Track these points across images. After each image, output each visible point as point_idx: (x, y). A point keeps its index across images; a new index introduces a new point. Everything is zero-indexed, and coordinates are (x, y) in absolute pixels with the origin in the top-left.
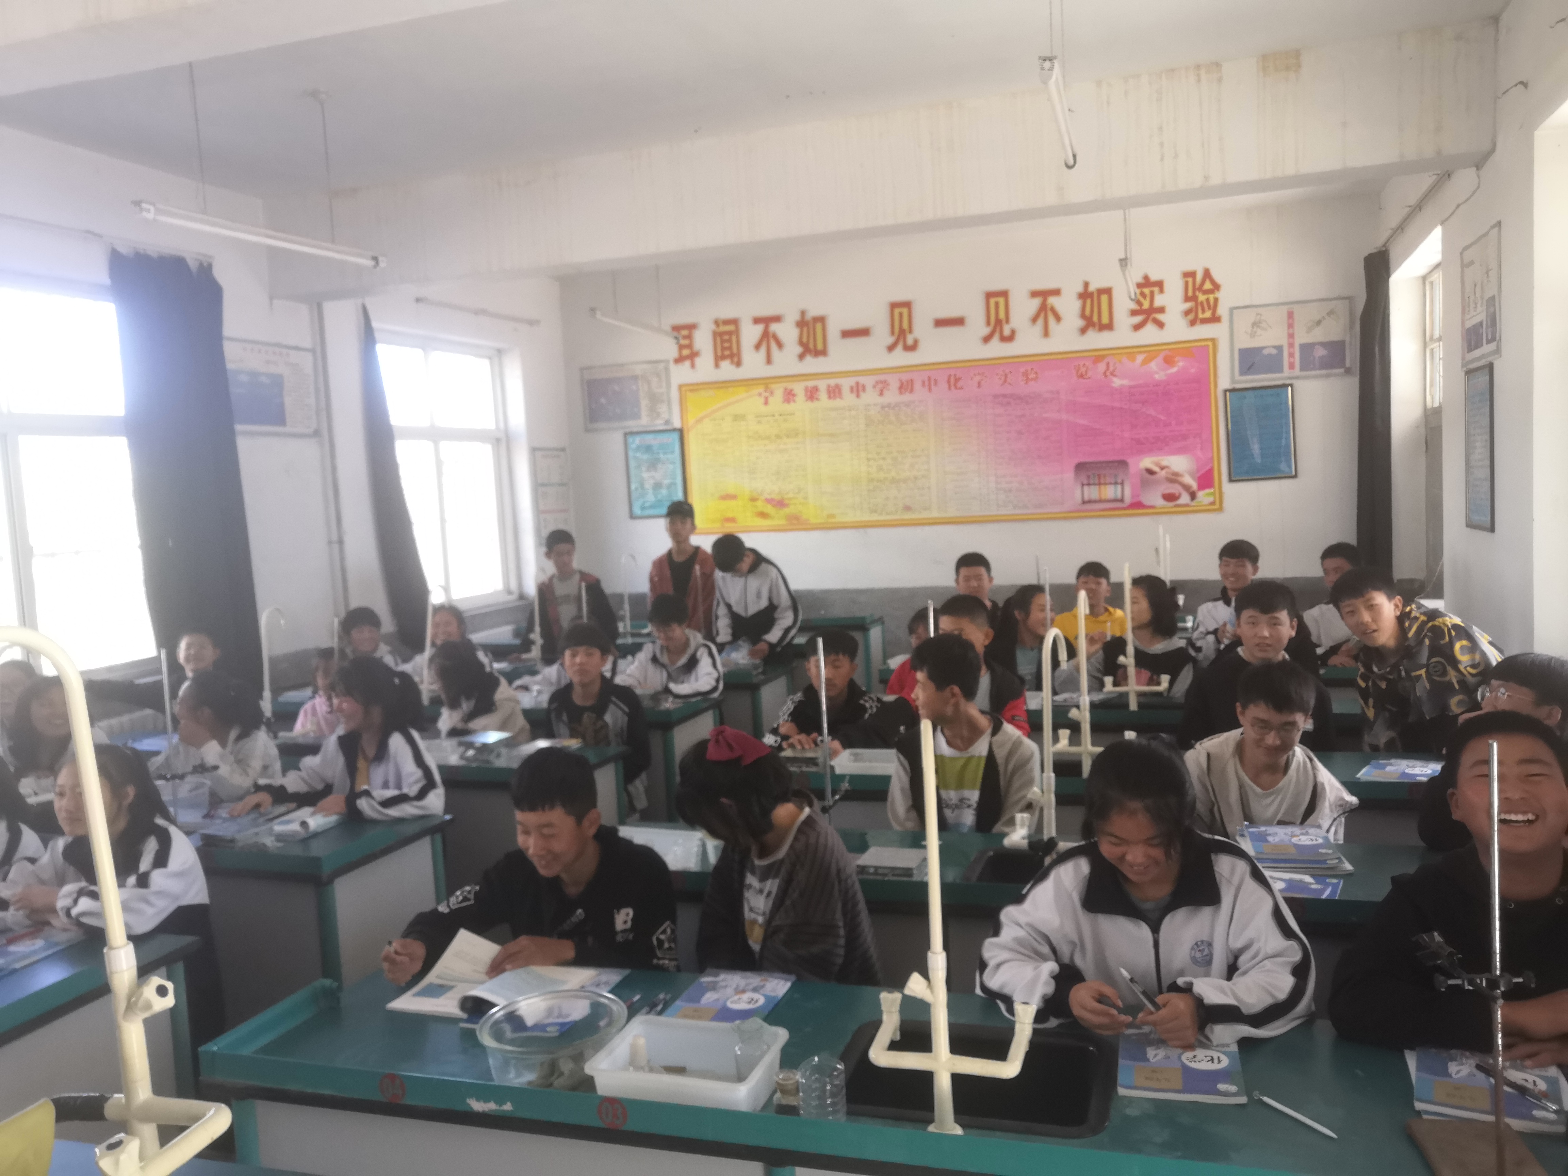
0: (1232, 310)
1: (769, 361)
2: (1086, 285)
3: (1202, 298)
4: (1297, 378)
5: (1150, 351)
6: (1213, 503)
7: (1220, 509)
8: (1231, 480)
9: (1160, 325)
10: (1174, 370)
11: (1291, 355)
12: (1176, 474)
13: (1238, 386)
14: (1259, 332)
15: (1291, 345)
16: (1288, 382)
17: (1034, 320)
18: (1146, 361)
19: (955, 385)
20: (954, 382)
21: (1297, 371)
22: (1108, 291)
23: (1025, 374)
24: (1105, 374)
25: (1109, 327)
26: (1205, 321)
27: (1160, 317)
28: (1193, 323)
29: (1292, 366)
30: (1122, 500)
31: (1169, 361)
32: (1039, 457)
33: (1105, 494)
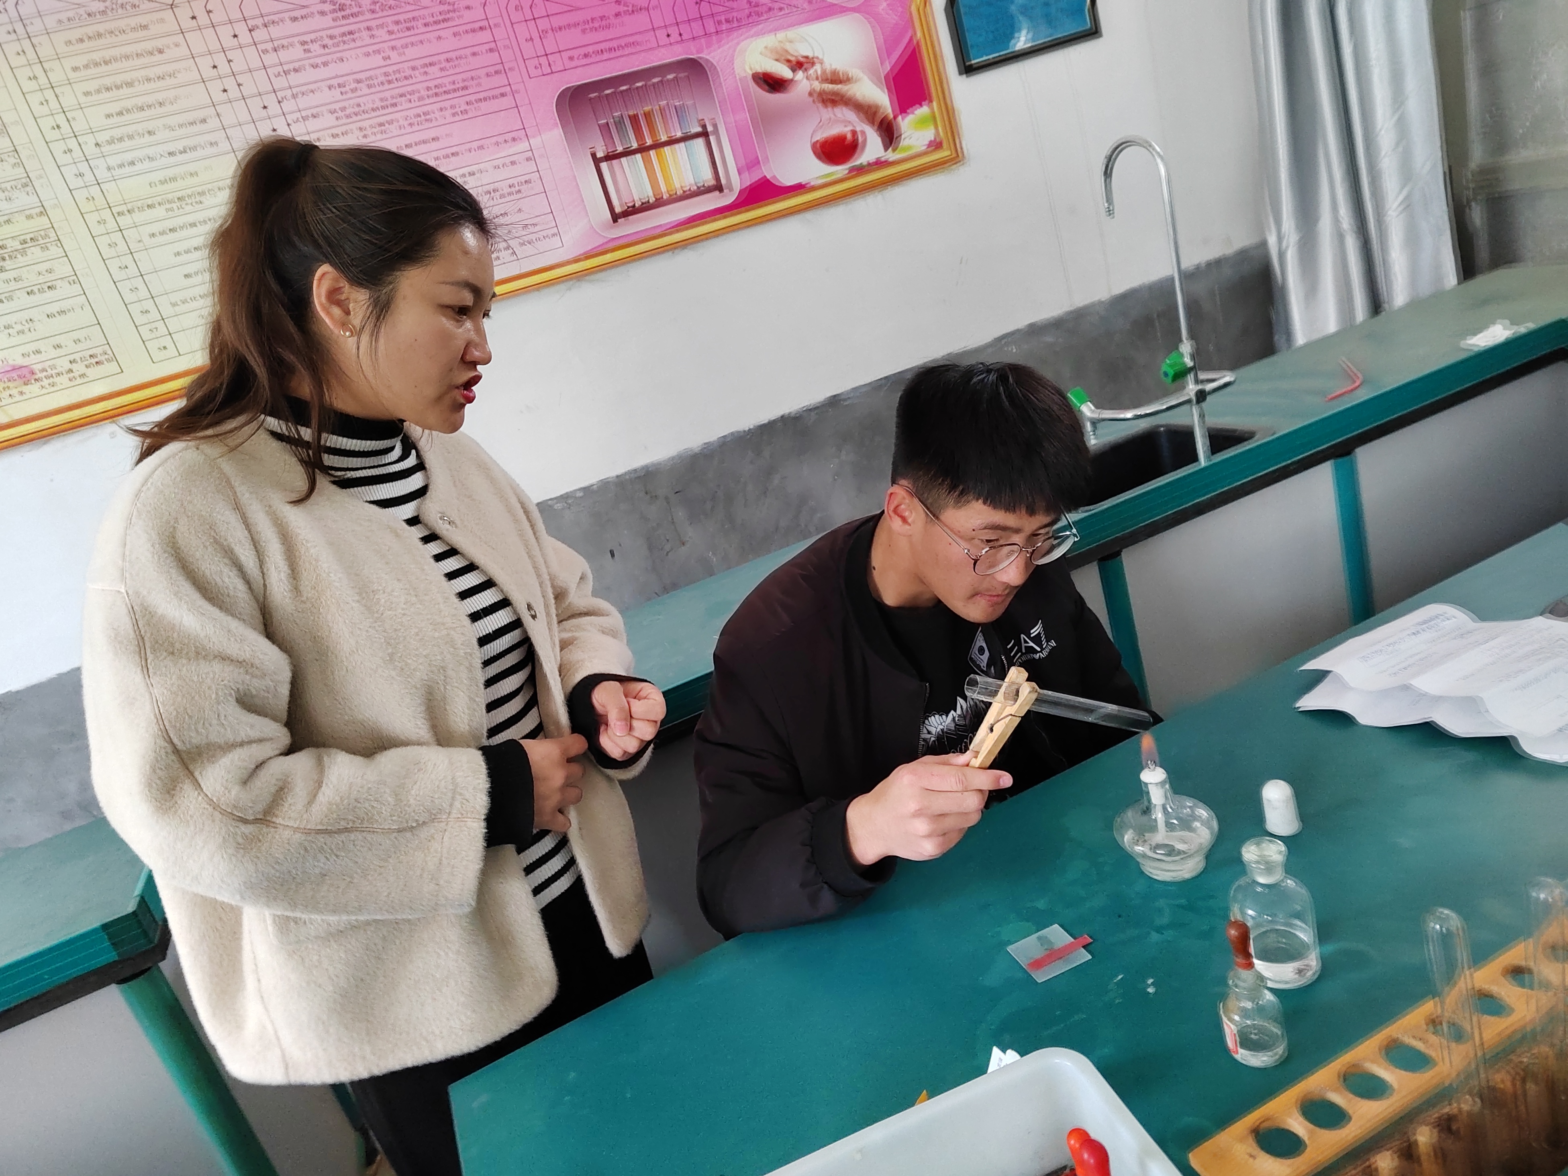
6: (936, 145)
7: (956, 158)
8: (967, 69)
12: (835, 78)
30: (716, 186)
32: (438, 92)
33: (667, 179)
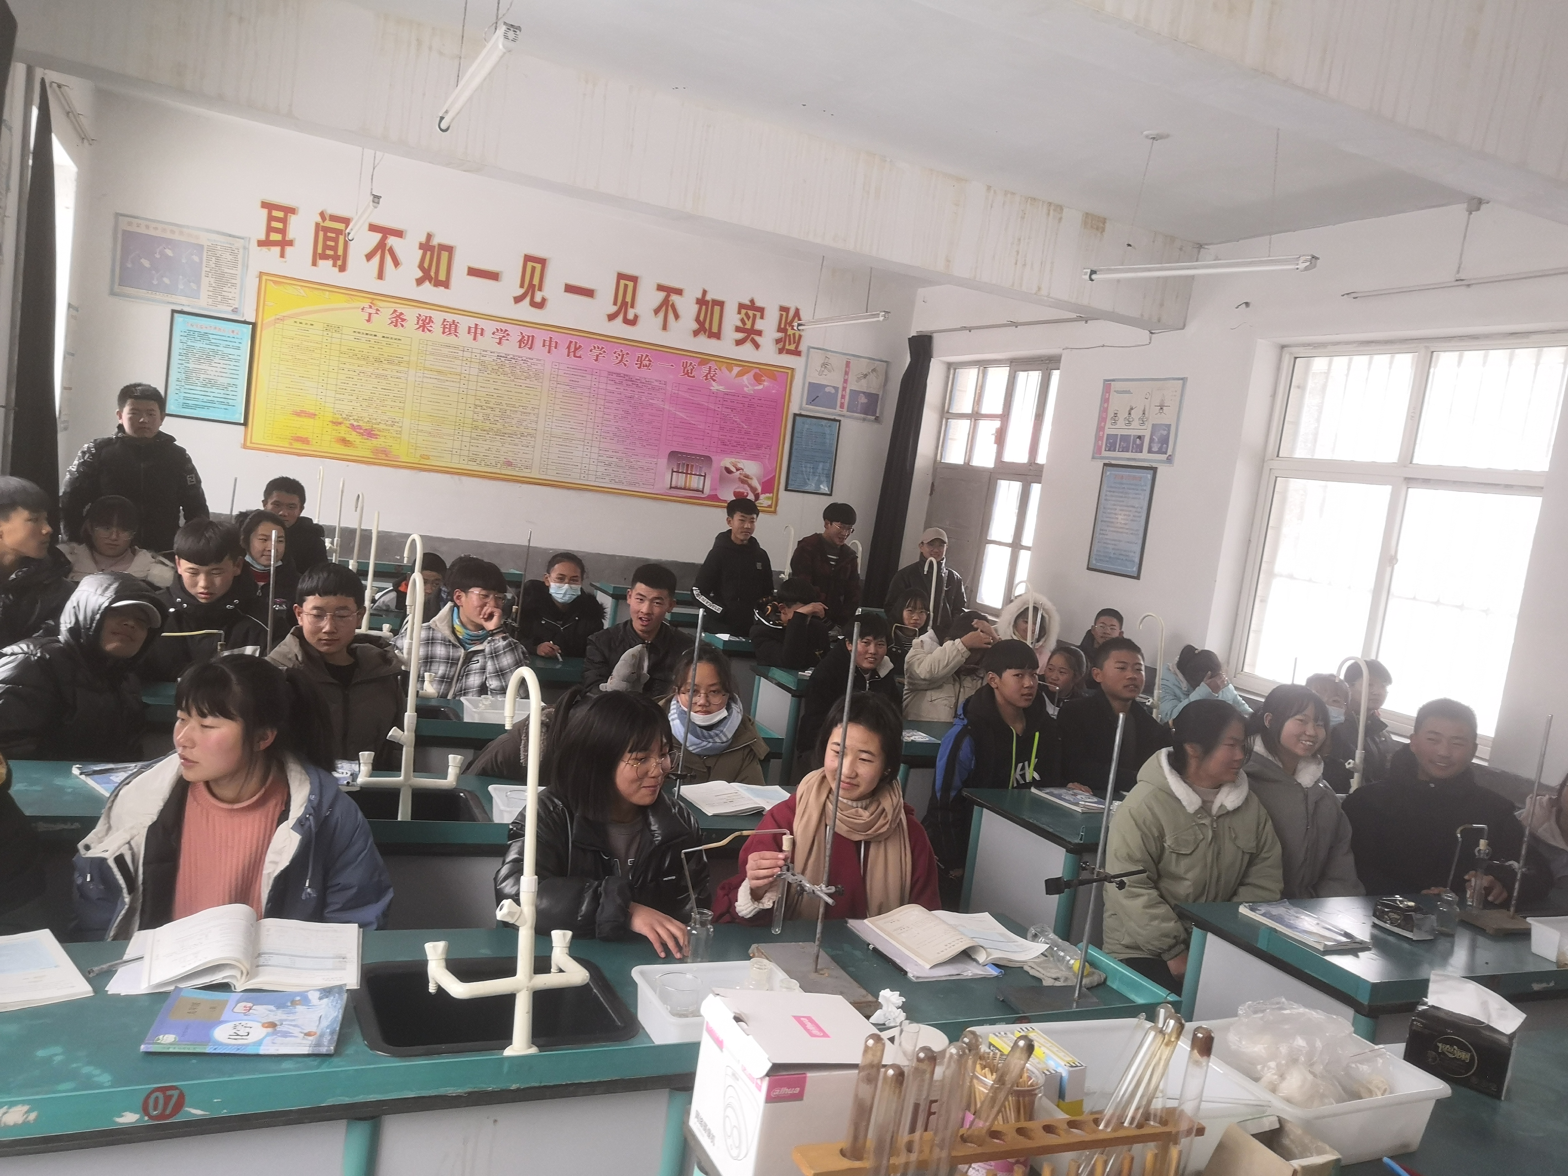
0: (810, 348)
1: (380, 276)
2: (705, 292)
3: (790, 332)
4: (843, 416)
5: (746, 367)
6: (770, 506)
7: (775, 512)
8: (786, 490)
9: (757, 346)
10: (761, 387)
11: (843, 397)
12: (747, 476)
13: (803, 413)
14: (826, 372)
15: (844, 389)
16: (837, 418)
17: (657, 311)
18: (740, 374)
19: (574, 352)
20: (574, 350)
21: (844, 411)
22: (721, 304)
23: (640, 359)
24: (706, 376)
25: (717, 336)
26: (789, 352)
27: (757, 338)
28: (781, 351)
29: (842, 406)
30: (702, 492)
31: (758, 378)
32: (640, 439)
33: (690, 483)
